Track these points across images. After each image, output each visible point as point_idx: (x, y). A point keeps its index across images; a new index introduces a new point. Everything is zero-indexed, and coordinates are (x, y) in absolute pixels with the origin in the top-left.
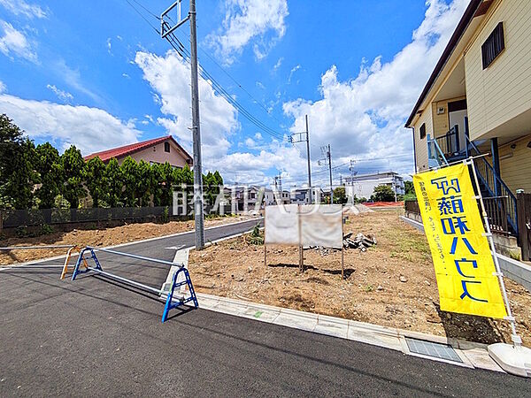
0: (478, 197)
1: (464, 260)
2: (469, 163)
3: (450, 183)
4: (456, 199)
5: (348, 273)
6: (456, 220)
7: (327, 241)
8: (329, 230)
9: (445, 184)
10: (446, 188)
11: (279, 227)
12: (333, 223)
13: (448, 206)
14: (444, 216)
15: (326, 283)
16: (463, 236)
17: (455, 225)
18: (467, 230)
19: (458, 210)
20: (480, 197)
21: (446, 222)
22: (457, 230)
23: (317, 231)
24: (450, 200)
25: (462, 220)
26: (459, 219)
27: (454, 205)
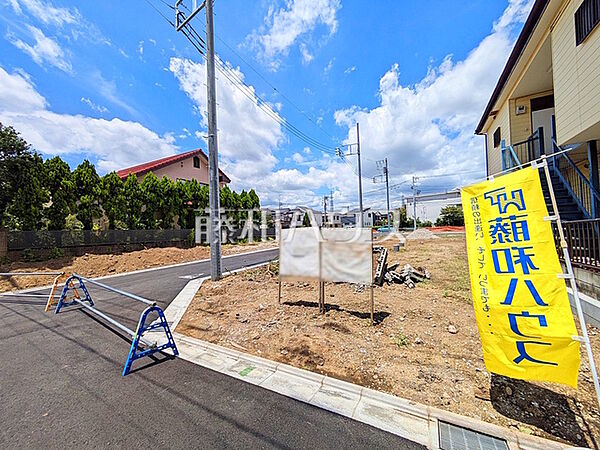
0: (552, 218)
1: (525, 314)
2: (541, 165)
3: (509, 196)
4: (518, 220)
5: (380, 317)
6: (516, 252)
7: (352, 276)
8: (356, 261)
9: (502, 197)
10: (503, 203)
11: (296, 256)
12: (360, 253)
13: (505, 231)
14: (498, 245)
15: (346, 331)
16: (527, 277)
17: (514, 259)
18: (533, 268)
19: (521, 237)
20: (557, 216)
21: (501, 256)
22: (518, 267)
23: (341, 261)
24: (509, 222)
25: (527, 252)
26: (521, 250)
27: (514, 228)
